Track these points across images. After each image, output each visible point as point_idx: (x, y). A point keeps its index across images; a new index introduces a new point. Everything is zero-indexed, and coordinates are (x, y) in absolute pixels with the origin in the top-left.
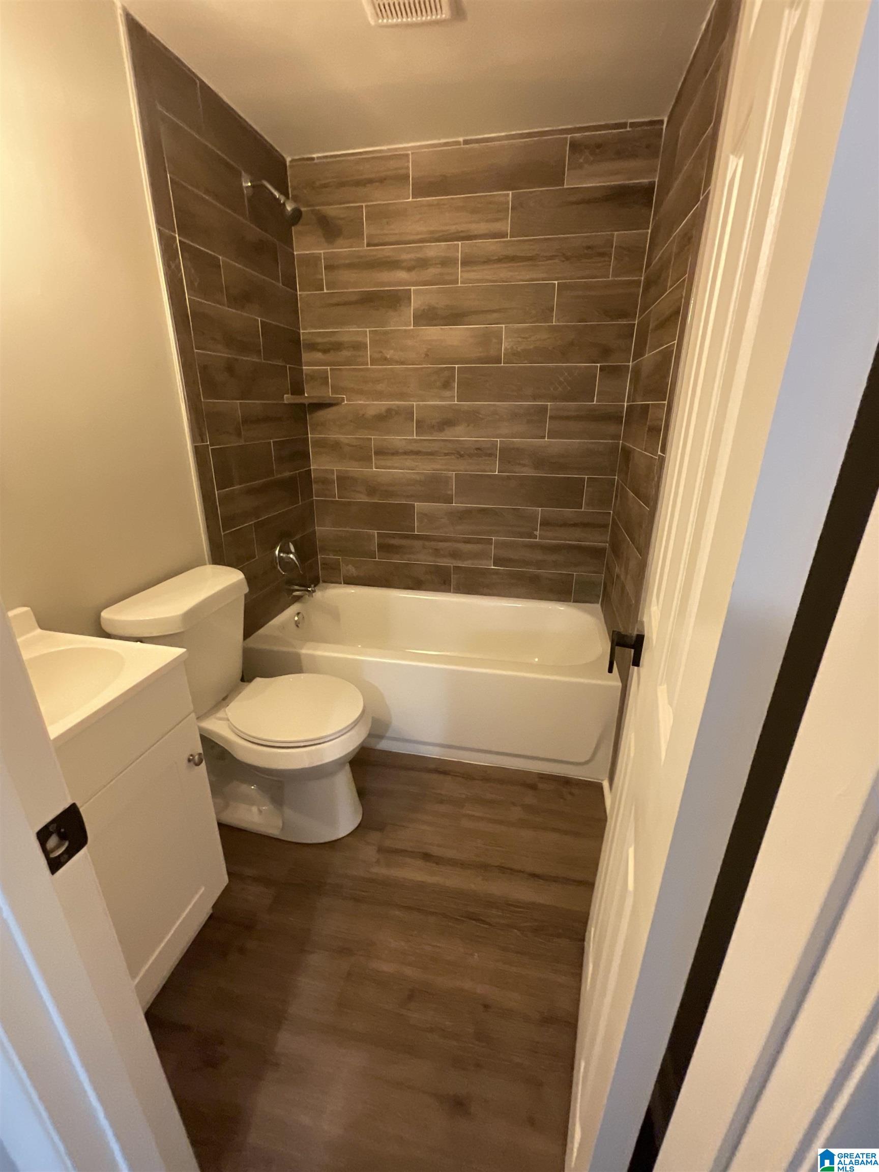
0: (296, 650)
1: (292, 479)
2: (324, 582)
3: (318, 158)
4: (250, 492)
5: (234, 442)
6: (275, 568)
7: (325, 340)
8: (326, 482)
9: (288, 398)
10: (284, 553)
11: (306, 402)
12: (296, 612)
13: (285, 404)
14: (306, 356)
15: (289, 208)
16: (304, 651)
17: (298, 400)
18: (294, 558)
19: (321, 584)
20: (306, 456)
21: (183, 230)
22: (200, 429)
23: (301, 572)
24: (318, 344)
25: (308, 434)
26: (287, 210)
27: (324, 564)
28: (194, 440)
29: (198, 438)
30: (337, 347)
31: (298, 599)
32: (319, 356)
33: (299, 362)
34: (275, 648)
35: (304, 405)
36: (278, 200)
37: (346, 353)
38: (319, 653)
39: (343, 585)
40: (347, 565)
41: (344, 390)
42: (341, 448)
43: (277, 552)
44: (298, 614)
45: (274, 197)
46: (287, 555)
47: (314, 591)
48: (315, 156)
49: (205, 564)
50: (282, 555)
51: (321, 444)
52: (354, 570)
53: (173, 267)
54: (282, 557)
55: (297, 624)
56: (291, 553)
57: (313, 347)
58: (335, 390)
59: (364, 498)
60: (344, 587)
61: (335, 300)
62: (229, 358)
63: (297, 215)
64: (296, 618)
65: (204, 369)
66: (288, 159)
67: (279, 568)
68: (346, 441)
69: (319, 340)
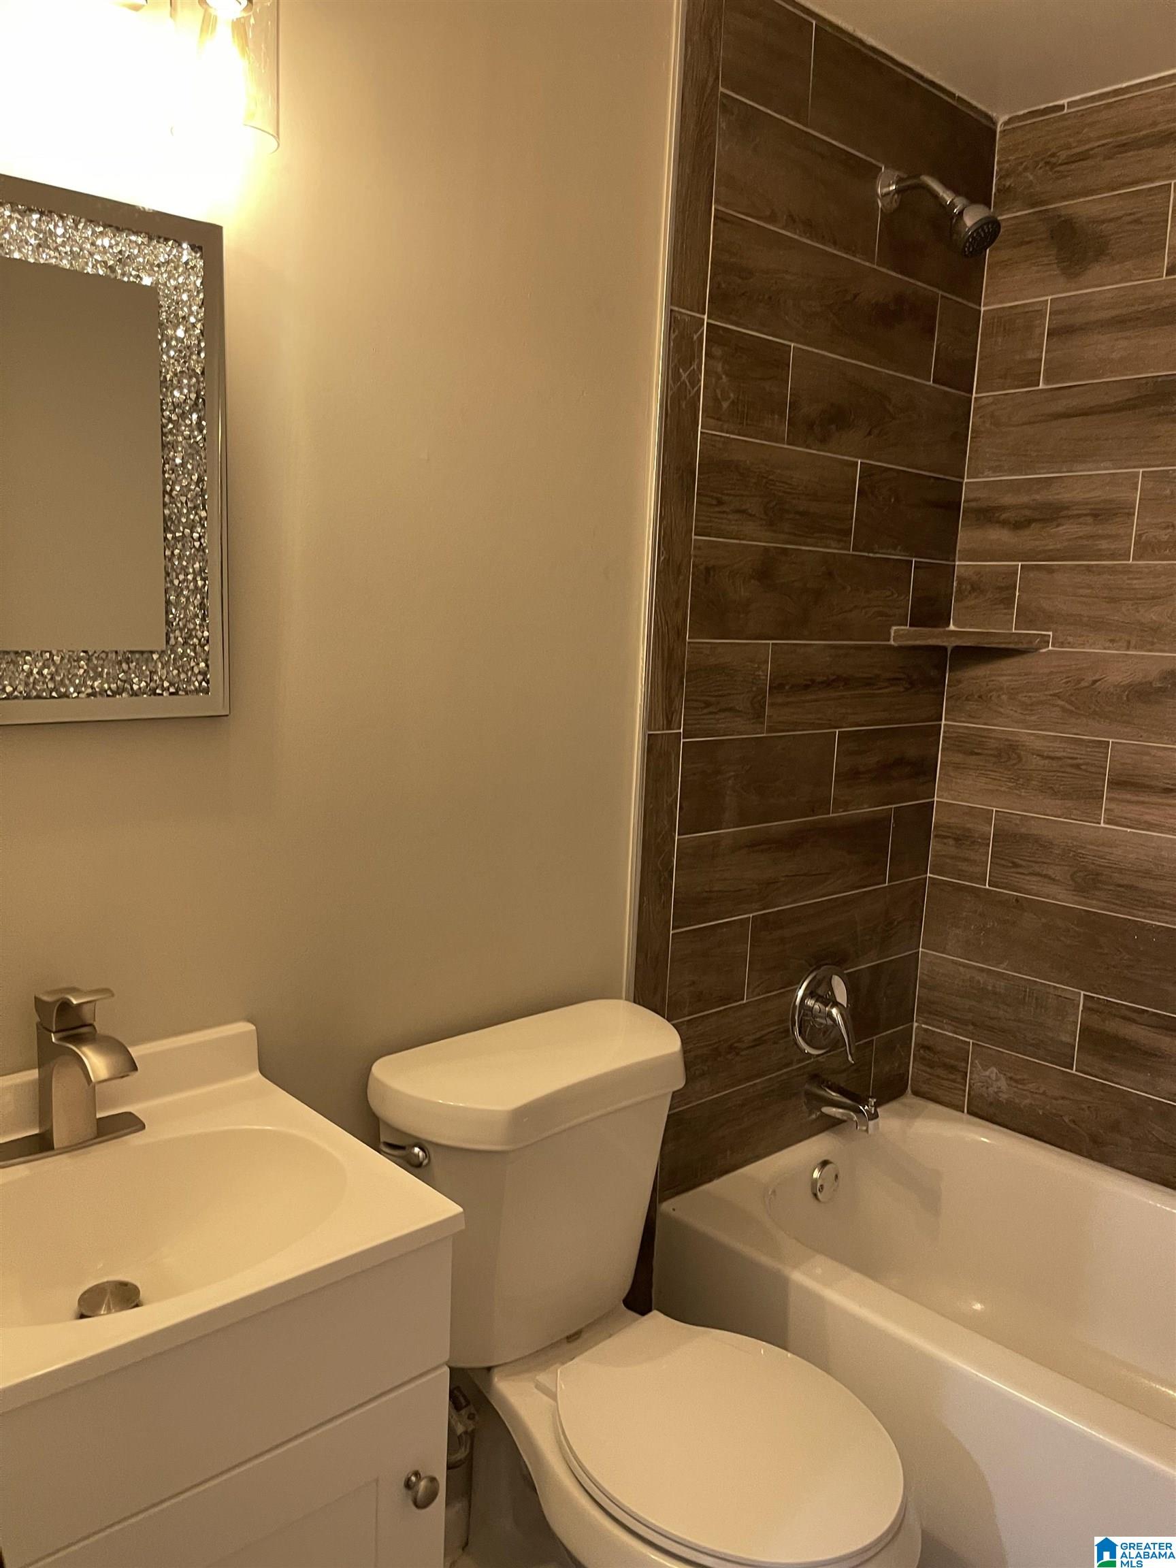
0: (780, 1266)
1: (876, 826)
2: (916, 1093)
3: (1070, 104)
4: (756, 845)
5: (741, 730)
6: (787, 1032)
7: (1024, 499)
8: (963, 838)
9: (899, 634)
10: (819, 999)
11: (950, 643)
12: (821, 1160)
13: (891, 647)
14: (965, 537)
15: (969, 220)
16: (798, 1276)
17: (928, 637)
18: (839, 1019)
19: (909, 1098)
20: (923, 770)
21: (722, 302)
22: (670, 700)
23: (850, 1058)
24: (1003, 508)
25: (941, 720)
26: (965, 224)
27: (927, 1048)
28: (650, 722)
29: (661, 720)
30: (1052, 514)
31: (832, 1124)
32: (999, 536)
33: (948, 548)
34: (738, 1246)
35: (945, 648)
36: (946, 209)
37: (1068, 530)
38: (833, 1295)
39: (965, 1116)
40: (985, 1068)
41: (1048, 619)
42: (1020, 758)
43: (800, 993)
44: (825, 1163)
45: (941, 205)
46: (822, 1007)
47: (875, 1116)
48: (1065, 101)
49: (620, 998)
50: (810, 1002)
51: (969, 746)
52: (1003, 1084)
53: (684, 376)
54: (811, 1009)
55: (816, 1191)
56: (836, 1004)
57: (987, 515)
58: (1027, 617)
59: (1065, 899)
60: (969, 1123)
61: (1060, 406)
62: (766, 549)
63: (989, 232)
64: (816, 1174)
65: (707, 574)
66: (1002, 119)
67: (797, 1033)
68: (1038, 745)
69: (1008, 500)
